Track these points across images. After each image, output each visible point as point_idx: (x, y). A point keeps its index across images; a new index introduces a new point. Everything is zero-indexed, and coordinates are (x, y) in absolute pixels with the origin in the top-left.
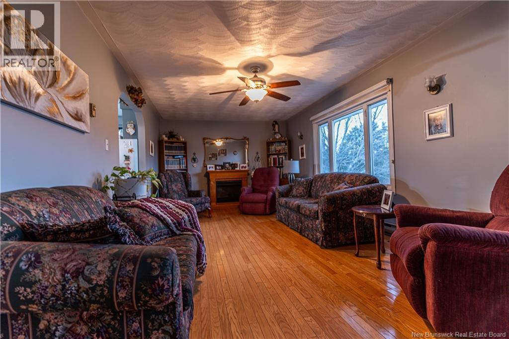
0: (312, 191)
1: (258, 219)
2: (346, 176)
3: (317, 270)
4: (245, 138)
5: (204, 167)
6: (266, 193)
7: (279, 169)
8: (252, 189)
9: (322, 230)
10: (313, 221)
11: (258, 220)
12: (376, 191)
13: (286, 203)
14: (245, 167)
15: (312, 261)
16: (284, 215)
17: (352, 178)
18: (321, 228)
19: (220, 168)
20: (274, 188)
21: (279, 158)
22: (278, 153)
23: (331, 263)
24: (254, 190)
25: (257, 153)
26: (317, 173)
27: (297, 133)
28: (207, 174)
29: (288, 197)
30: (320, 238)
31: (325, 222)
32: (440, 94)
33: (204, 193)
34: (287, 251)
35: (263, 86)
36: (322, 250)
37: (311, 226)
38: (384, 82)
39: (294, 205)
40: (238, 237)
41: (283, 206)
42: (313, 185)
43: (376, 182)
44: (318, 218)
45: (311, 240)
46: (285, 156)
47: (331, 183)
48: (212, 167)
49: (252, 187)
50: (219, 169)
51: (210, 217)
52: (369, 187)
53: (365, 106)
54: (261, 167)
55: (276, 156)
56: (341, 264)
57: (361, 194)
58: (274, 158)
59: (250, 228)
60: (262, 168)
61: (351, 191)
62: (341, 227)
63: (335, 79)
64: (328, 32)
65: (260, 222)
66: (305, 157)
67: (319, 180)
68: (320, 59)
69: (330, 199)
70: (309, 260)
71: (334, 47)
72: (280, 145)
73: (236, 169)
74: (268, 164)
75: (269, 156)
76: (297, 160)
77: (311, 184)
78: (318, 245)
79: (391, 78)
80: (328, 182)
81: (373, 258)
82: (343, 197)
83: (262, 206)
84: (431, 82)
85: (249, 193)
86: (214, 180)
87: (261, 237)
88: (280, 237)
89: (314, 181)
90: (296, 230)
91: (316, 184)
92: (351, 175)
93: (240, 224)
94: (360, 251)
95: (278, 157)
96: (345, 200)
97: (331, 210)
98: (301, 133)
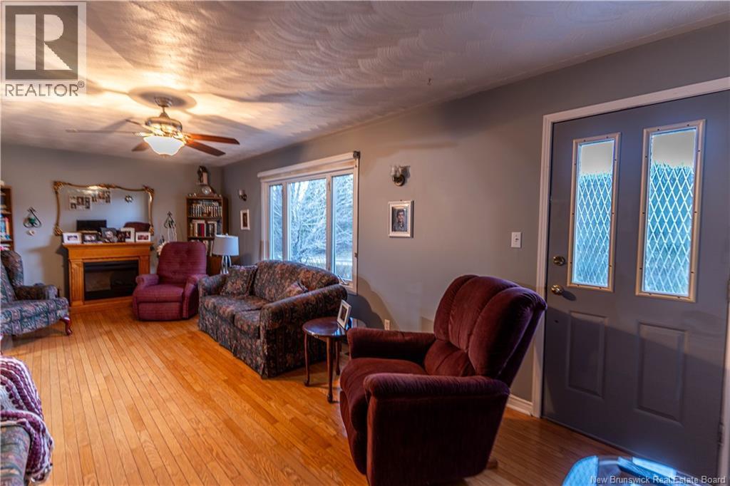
0: (255, 286)
1: (168, 329)
2: (301, 270)
3: (252, 421)
4: (146, 188)
5: (57, 235)
6: (183, 284)
7: (207, 242)
8: (157, 277)
9: (264, 354)
10: (253, 340)
11: (166, 333)
12: (334, 297)
13: (215, 307)
14: (146, 238)
15: (247, 405)
16: (211, 324)
17: (308, 276)
18: (263, 351)
19: (93, 238)
20: (197, 277)
21: (208, 225)
22: (208, 217)
23: (273, 404)
24: (162, 279)
25: (170, 214)
26: (265, 258)
27: (238, 191)
28: (64, 251)
29: (219, 294)
30: (261, 365)
31: (268, 343)
32: (404, 186)
33: (52, 293)
34: (211, 391)
35: (177, 132)
36: (264, 382)
37: (249, 347)
38: (350, 155)
39: (226, 313)
40: (125, 374)
41: (209, 311)
42: (258, 277)
43: (335, 283)
44: (259, 337)
45: (249, 366)
46: (218, 222)
47: (282, 278)
48: (76, 237)
49: (158, 274)
50: (92, 241)
51: (68, 334)
52: (326, 292)
53: (328, 176)
54: (176, 240)
55: (203, 222)
56: (285, 403)
57: (317, 302)
58: (199, 225)
59: (151, 352)
60: (178, 243)
61: (304, 298)
62: (290, 346)
63: (294, 134)
64: (280, 85)
65: (170, 336)
66: (248, 228)
67: (265, 270)
68: (271, 110)
69: (277, 313)
70: (243, 405)
71: (289, 101)
72: (210, 205)
73: (127, 240)
74: (189, 233)
75: (190, 220)
76: (235, 235)
77: (255, 275)
78: (259, 373)
79: (358, 151)
80: (277, 276)
81: (323, 386)
82: (294, 308)
83: (175, 306)
84: (396, 172)
85: (151, 285)
86: (80, 262)
87: (169, 369)
88: (203, 366)
89: (259, 271)
90: (229, 348)
91: (262, 276)
92: (307, 271)
93: (132, 344)
94: (311, 375)
95: (206, 222)
96: (296, 312)
97: (277, 326)
98: (244, 191)
